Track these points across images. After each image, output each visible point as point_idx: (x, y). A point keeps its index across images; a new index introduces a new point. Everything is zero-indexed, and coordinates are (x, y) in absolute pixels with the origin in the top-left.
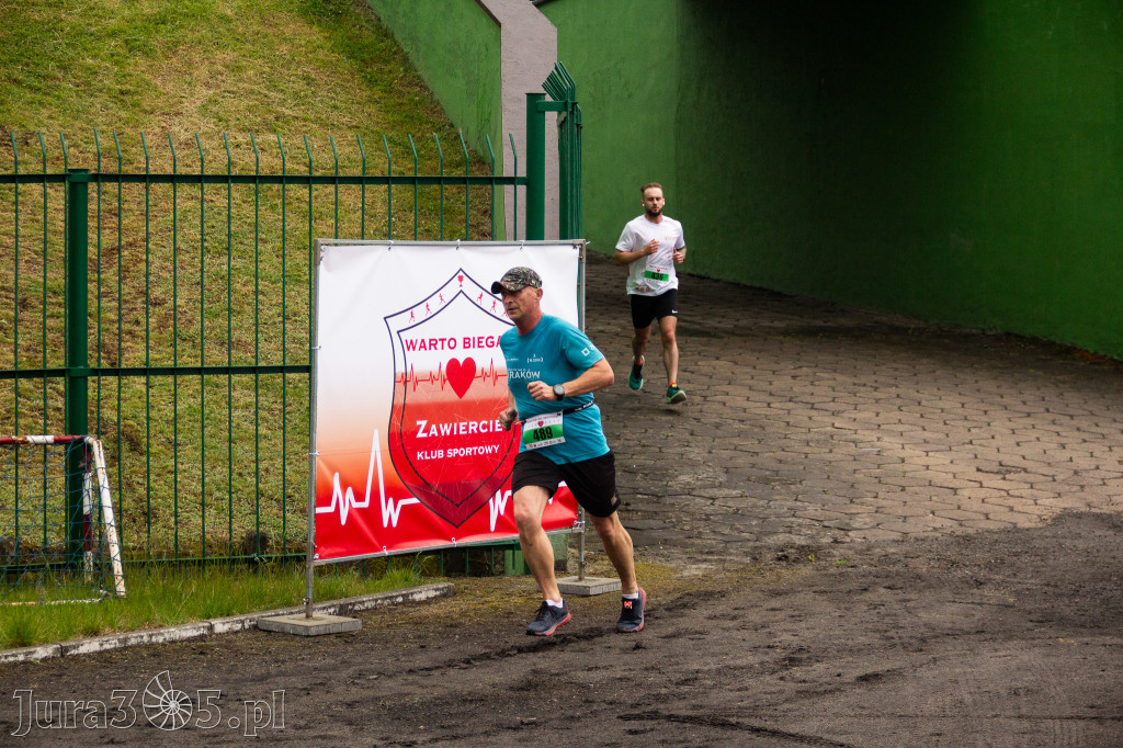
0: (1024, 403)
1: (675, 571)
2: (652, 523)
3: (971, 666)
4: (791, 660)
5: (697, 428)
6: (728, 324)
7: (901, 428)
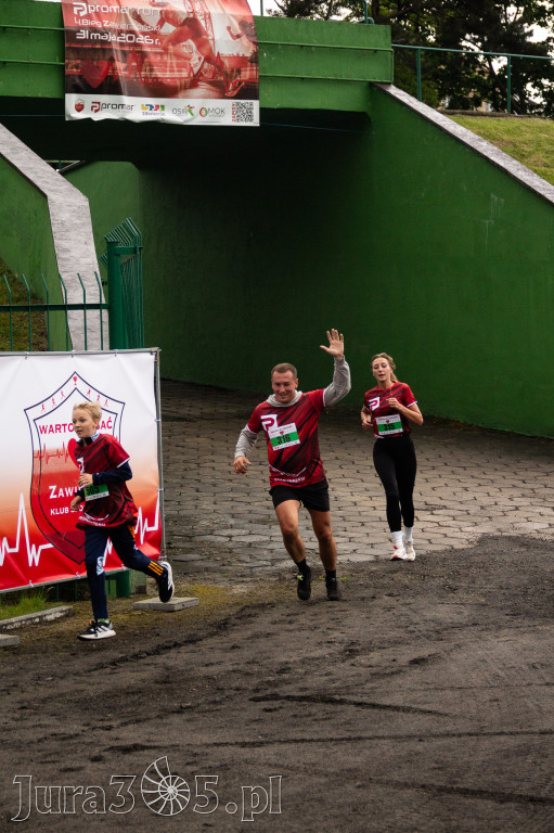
0: (428, 459)
1: (225, 589)
2: (192, 556)
3: (488, 649)
4: (351, 651)
5: (199, 486)
6: (195, 412)
7: (346, 481)
